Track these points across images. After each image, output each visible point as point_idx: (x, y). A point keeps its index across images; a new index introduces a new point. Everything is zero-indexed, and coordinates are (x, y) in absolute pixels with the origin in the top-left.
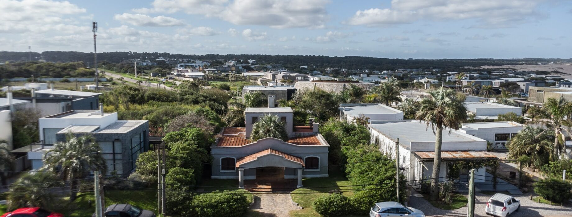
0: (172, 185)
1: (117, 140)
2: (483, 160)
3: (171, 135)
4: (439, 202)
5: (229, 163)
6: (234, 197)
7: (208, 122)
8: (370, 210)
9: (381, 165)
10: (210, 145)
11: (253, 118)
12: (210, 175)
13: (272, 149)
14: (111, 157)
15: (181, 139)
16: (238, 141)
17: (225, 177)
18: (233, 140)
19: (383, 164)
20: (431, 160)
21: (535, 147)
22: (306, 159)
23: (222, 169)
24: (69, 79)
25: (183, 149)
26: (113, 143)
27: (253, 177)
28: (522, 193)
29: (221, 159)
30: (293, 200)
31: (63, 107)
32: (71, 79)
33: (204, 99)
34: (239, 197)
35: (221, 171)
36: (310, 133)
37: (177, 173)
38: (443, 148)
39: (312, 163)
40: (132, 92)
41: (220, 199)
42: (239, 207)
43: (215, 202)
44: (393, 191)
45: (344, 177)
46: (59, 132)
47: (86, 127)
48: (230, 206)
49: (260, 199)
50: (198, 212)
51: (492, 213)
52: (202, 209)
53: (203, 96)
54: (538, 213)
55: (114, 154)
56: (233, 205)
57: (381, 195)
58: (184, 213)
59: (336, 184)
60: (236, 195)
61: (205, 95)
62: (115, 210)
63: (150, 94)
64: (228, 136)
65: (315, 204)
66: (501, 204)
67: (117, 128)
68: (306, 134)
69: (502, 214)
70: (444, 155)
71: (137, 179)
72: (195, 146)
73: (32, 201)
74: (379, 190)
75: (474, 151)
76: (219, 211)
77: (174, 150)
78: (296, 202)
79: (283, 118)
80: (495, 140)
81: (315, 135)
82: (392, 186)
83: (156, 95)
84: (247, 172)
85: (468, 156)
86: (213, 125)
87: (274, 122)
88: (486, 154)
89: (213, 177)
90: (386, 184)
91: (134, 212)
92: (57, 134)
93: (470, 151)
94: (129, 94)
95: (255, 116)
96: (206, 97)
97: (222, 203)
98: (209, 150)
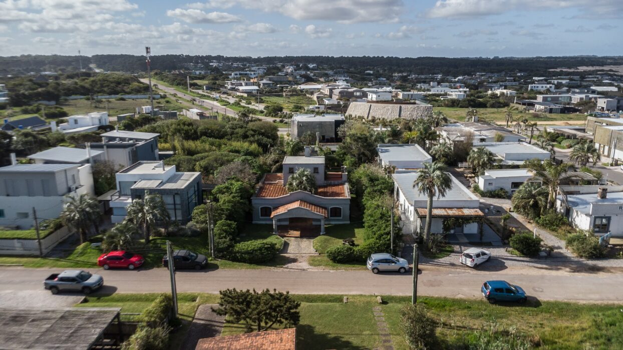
0: (220, 234)
1: (177, 194)
2: (471, 217)
3: (219, 188)
4: (428, 252)
5: (267, 211)
6: (265, 246)
7: (251, 171)
8: (367, 260)
9: (384, 222)
10: (251, 195)
11: (290, 168)
12: (252, 221)
13: (303, 201)
14: (172, 207)
15: (227, 192)
16: (277, 189)
17: (264, 222)
18: (272, 189)
19: (385, 220)
20: (425, 217)
21: (530, 202)
22: (331, 209)
23: (261, 216)
24: (123, 97)
25: (229, 202)
26: (174, 196)
27: (287, 223)
28: (502, 244)
29: (260, 207)
30: (313, 247)
32: (126, 96)
33: (253, 133)
34: (269, 246)
35: (261, 217)
36: (340, 181)
37: (223, 225)
39: (335, 212)
40: (186, 127)
41: (254, 248)
42: (269, 254)
43: (251, 250)
44: (388, 244)
45: (361, 225)
47: (153, 181)
48: (262, 254)
49: (288, 244)
50: (238, 257)
51: (464, 263)
52: (241, 255)
53: (252, 130)
54: (504, 263)
55: (175, 204)
56: (264, 252)
57: (378, 247)
58: (228, 257)
59: (354, 231)
60: (267, 244)
61: (254, 128)
62: (179, 254)
63: (202, 129)
64: (268, 184)
65: (328, 252)
66: (470, 257)
67: (176, 182)
68: (336, 182)
69: (471, 265)
71: (193, 228)
72: (238, 199)
73: (121, 246)
74: (377, 243)
75: (468, 208)
76: (254, 257)
77: (221, 201)
78: (315, 249)
79: (316, 169)
80: (512, 188)
81: (343, 184)
82: (389, 240)
83: (208, 129)
84: (280, 219)
85: (460, 213)
86: (256, 174)
87: (306, 175)
88: (476, 211)
89: (254, 222)
90: (384, 239)
91: (192, 256)
92: (131, 189)
93: (462, 208)
94: (183, 130)
95: (291, 166)
96: (254, 131)
97: (256, 250)
98: (250, 201)
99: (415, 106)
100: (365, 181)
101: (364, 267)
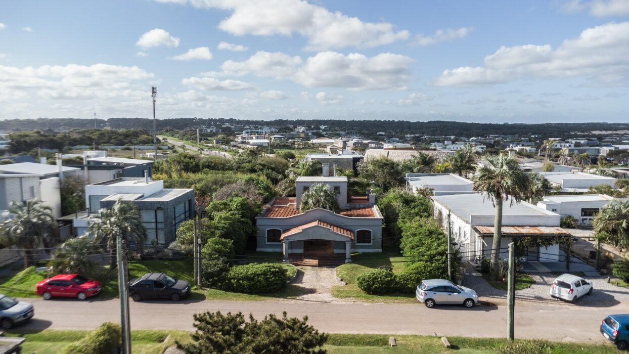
0: (210, 255)
1: (159, 208)
2: (553, 237)
3: (215, 204)
4: (498, 282)
5: (274, 235)
6: (272, 270)
7: (257, 192)
8: (416, 289)
9: (434, 239)
10: (256, 214)
11: (304, 187)
12: (256, 247)
13: (320, 221)
14: (153, 226)
15: (225, 209)
16: (288, 212)
17: (270, 250)
18: (282, 211)
19: (436, 239)
20: (490, 236)
21: (622, 223)
22: (358, 232)
23: (268, 241)
24: (130, 147)
25: (226, 219)
26: (156, 211)
27: (301, 251)
28: (599, 275)
29: (266, 230)
30: (337, 275)
31: (114, 175)
32: (132, 147)
33: (261, 167)
34: (277, 270)
35: (267, 243)
36: (367, 204)
37: (216, 244)
38: (504, 222)
39: (363, 236)
40: (187, 160)
41: (256, 271)
42: (277, 280)
43: (252, 274)
44: (444, 268)
45: (398, 253)
46: (103, 200)
47: (131, 194)
48: (267, 279)
49: (303, 273)
50: (234, 284)
51: (557, 295)
52: (238, 281)
53: (260, 164)
54: (613, 297)
55: (156, 222)
56: (270, 278)
57: (430, 272)
58: (220, 284)
59: (389, 259)
60: (274, 268)
61: (263, 163)
62: (150, 279)
63: (204, 162)
64: (277, 207)
65: (358, 279)
66: (568, 286)
67: (161, 196)
68: (362, 206)
69: (569, 297)
70: (505, 230)
71: (177, 248)
72: (238, 216)
73: (71, 268)
74: (428, 266)
75: (545, 226)
76: (255, 284)
77: (216, 219)
78: (340, 277)
79: (337, 189)
80: (582, 216)
81: (371, 207)
82: (445, 262)
83: (212, 163)
84: (292, 244)
85: (537, 232)
86: (262, 194)
87: (325, 191)
88: (558, 229)
89: (258, 249)
90: (437, 260)
91: (169, 282)
92: (101, 202)
93: (540, 226)
94: (183, 162)
95: (306, 185)
96: (264, 166)
97: (259, 275)
98: (254, 222)
99: (437, 152)
100: (397, 204)
101: (412, 299)
